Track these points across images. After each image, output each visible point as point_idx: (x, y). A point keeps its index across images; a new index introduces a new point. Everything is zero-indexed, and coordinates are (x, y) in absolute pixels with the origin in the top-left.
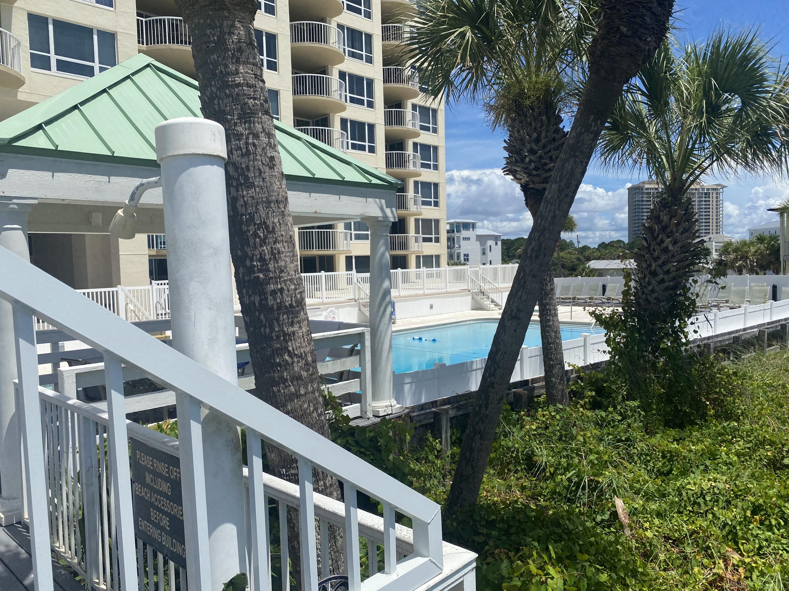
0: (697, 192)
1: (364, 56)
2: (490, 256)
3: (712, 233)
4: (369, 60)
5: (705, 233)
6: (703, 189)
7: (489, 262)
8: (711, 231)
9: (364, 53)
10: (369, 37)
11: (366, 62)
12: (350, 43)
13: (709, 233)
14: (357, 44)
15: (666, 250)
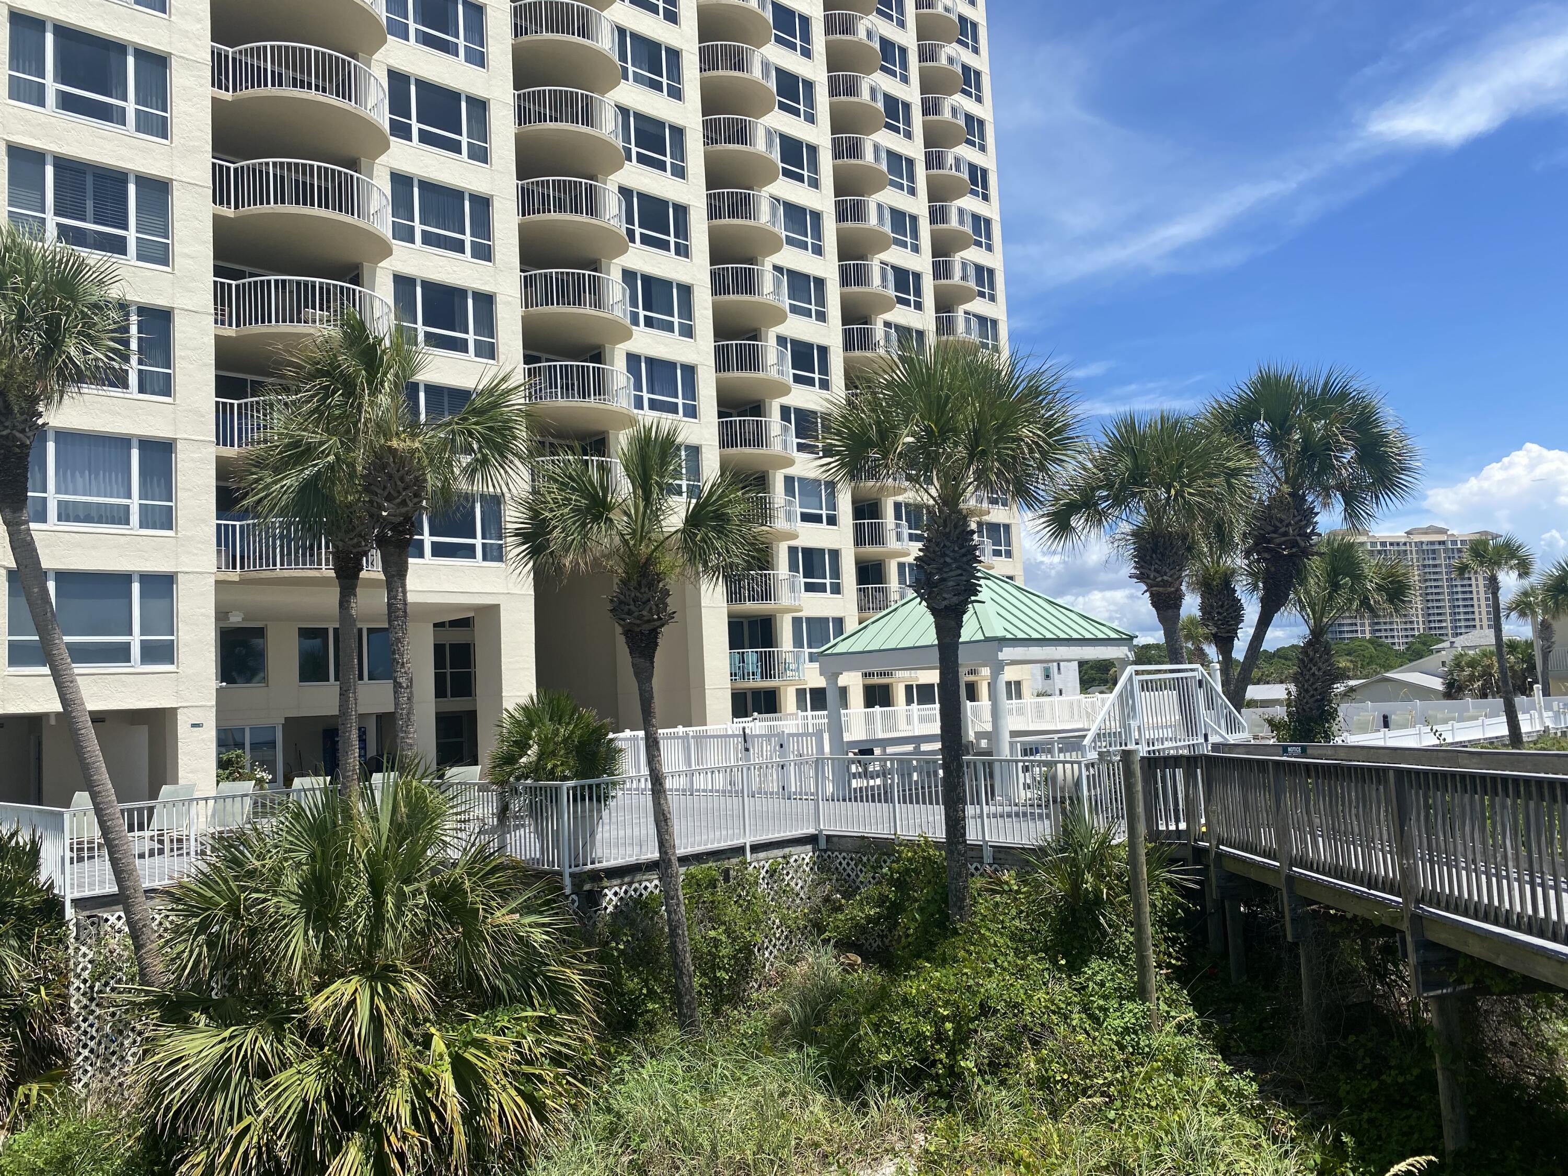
0: (1442, 547)
2: (1058, 680)
3: (1481, 627)
5: (1467, 627)
6: (1454, 542)
7: (1058, 692)
8: (1477, 623)
13: (1474, 626)
15: (1314, 674)
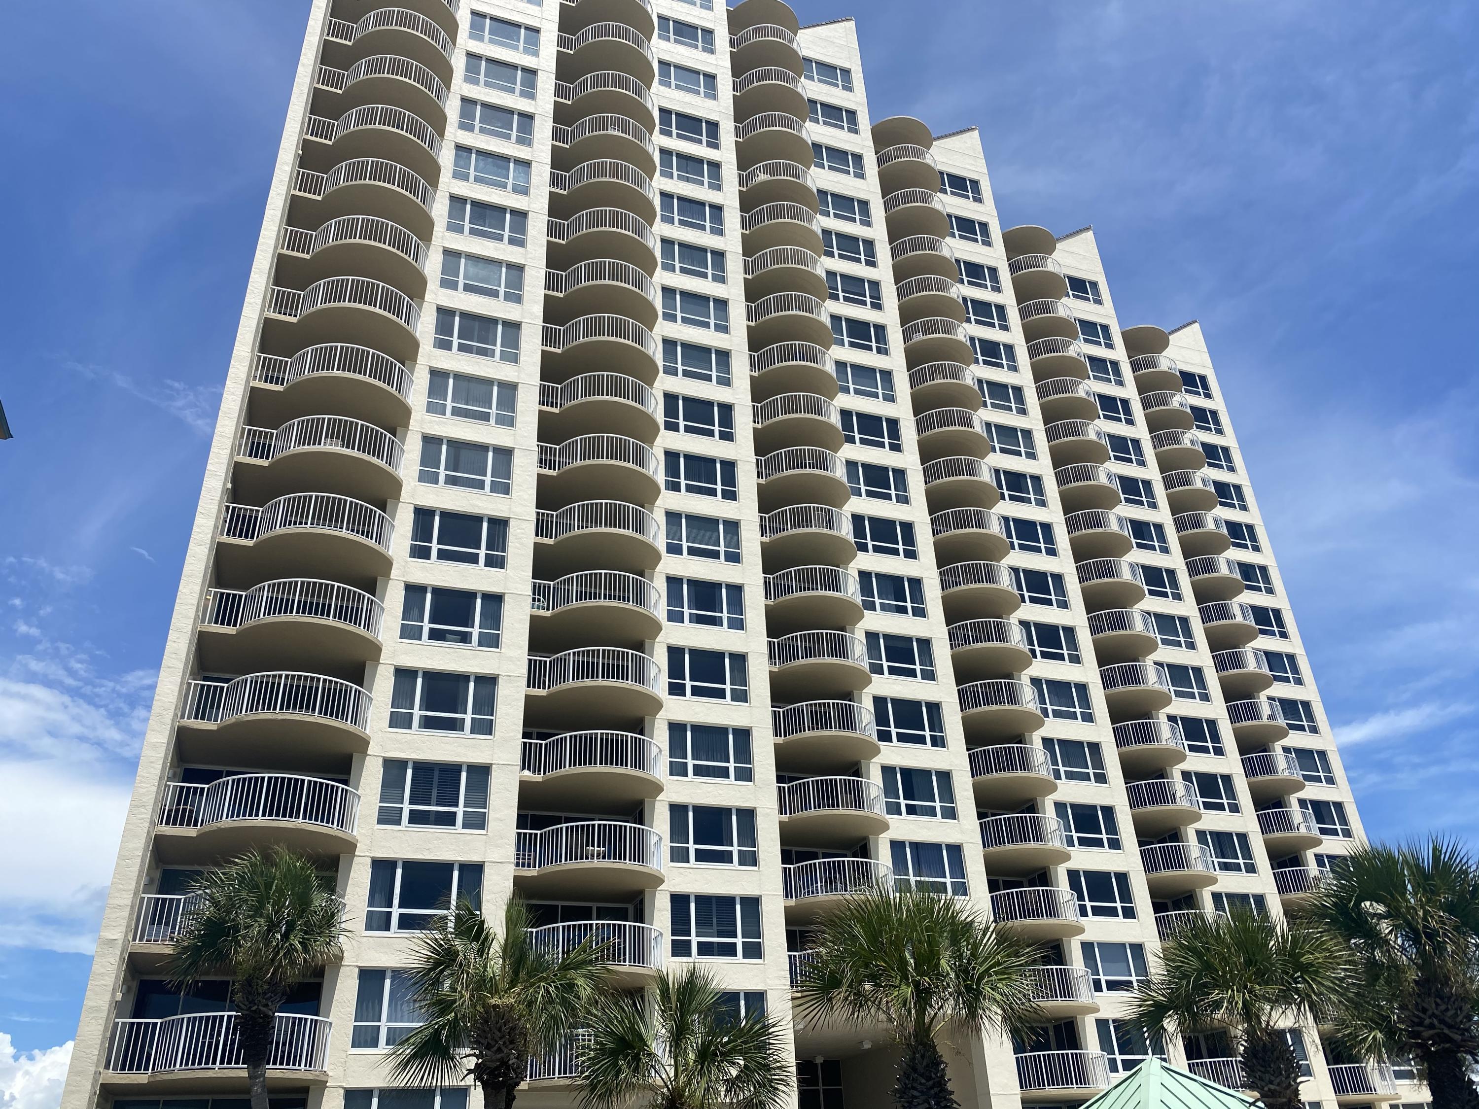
1: (1242, 866)
4: (1251, 869)
9: (1241, 861)
10: (1243, 838)
11: (1247, 872)
12: (1218, 850)
14: (1229, 851)
